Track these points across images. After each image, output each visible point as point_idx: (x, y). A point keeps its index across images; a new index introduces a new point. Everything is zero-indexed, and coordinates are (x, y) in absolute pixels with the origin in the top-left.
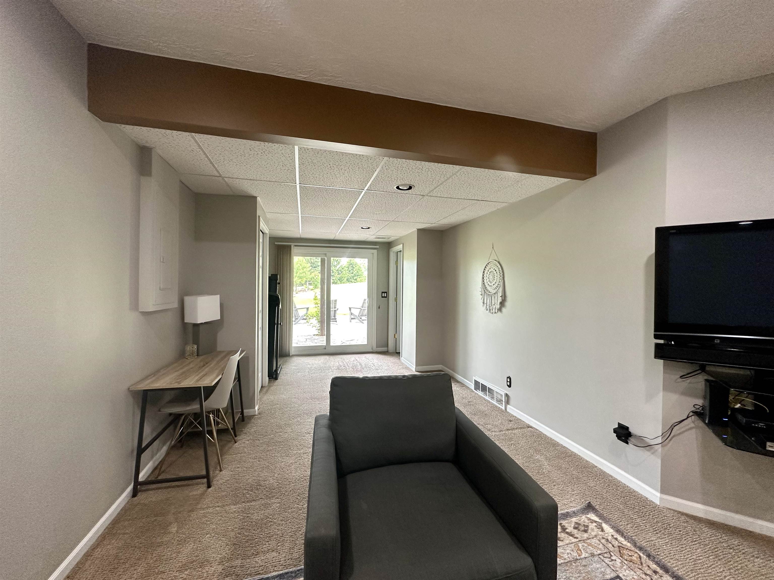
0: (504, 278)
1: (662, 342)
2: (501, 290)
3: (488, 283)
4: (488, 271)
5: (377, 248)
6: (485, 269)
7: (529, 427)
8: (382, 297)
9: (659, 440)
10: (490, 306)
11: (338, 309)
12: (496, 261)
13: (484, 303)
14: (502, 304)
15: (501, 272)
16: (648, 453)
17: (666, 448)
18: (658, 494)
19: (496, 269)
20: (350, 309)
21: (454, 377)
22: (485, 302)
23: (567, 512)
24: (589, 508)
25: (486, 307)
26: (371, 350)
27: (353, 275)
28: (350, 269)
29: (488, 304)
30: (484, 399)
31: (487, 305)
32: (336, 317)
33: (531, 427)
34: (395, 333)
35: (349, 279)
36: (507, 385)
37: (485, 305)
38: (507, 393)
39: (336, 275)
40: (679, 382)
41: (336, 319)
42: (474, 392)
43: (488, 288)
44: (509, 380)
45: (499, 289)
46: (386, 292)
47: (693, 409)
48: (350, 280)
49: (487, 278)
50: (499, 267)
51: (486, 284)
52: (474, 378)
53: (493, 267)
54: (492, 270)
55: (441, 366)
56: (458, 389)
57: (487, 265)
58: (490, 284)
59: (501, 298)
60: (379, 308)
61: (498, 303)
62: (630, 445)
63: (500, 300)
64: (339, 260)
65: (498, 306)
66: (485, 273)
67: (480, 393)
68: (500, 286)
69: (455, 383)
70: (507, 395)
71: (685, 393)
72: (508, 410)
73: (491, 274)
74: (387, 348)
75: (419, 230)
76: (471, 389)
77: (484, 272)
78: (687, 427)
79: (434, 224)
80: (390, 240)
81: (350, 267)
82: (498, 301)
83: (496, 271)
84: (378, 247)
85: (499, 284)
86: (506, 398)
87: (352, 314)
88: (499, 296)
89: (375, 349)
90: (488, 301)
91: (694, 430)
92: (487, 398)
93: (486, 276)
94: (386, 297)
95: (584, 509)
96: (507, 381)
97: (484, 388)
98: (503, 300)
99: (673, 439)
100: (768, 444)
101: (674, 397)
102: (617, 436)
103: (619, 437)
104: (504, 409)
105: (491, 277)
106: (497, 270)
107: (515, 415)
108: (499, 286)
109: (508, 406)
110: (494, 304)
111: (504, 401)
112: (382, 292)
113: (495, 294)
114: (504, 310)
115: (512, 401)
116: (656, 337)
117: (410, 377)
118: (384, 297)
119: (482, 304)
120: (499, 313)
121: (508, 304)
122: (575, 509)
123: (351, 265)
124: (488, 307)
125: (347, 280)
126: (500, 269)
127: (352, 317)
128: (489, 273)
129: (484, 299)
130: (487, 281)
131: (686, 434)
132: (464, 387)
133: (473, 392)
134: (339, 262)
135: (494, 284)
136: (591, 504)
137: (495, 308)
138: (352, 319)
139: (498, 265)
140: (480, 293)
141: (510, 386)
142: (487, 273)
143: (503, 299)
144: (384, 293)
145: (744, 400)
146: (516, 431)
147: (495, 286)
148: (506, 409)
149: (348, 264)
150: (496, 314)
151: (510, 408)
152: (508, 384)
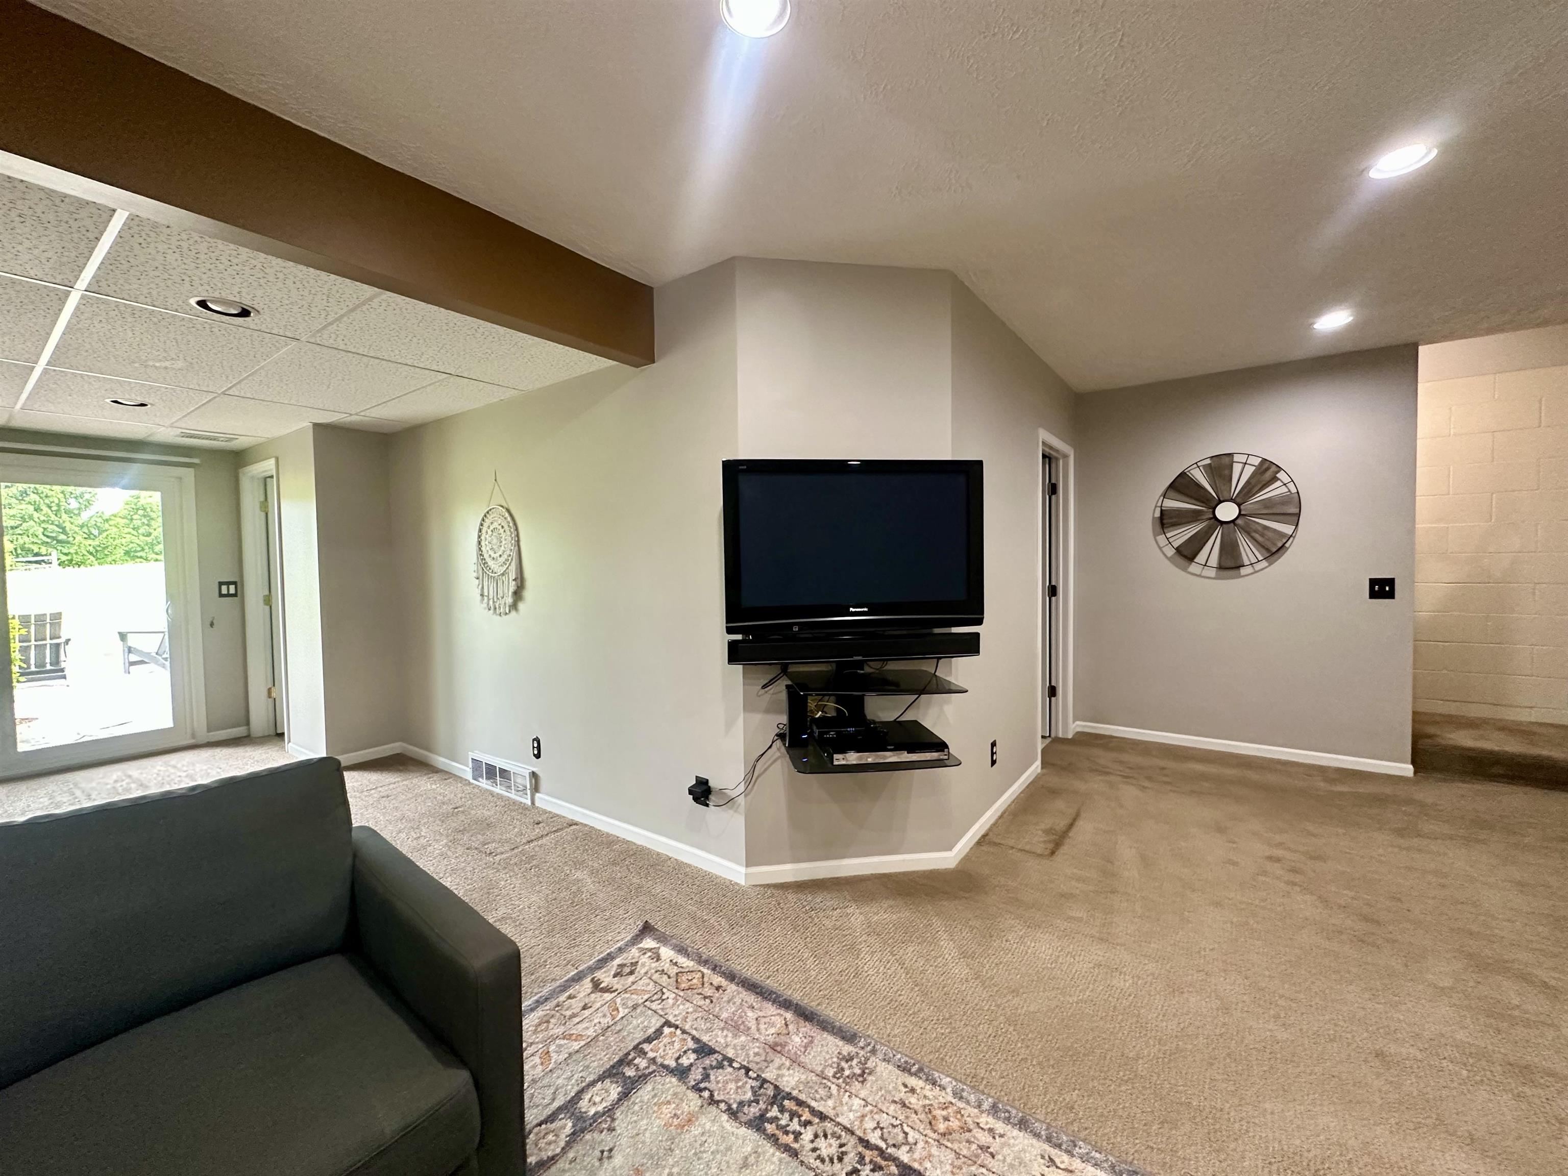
0: (518, 541)
1: (739, 637)
2: (513, 567)
3: (491, 553)
4: (489, 527)
5: (196, 464)
6: (482, 525)
7: (572, 824)
8: (221, 595)
9: (742, 788)
10: (495, 600)
11: (67, 641)
12: (502, 506)
13: (482, 595)
14: (518, 594)
15: (512, 530)
16: (731, 812)
17: (749, 797)
18: (743, 870)
19: (503, 524)
20: (123, 636)
21: (430, 763)
22: (486, 594)
23: (608, 954)
24: (647, 929)
25: (488, 604)
26: (191, 741)
27: (149, 539)
28: (137, 523)
29: (491, 597)
30: (492, 794)
31: (489, 600)
32: (63, 665)
33: (576, 824)
34: (270, 685)
35: (136, 551)
36: (534, 755)
37: (486, 598)
38: (534, 770)
39: (79, 538)
40: (762, 695)
41: (62, 670)
42: (473, 784)
43: (489, 564)
44: (536, 745)
45: (510, 564)
46: (235, 583)
47: (777, 731)
48: (139, 554)
49: (487, 543)
50: (509, 519)
51: (486, 556)
52: (471, 755)
53: (498, 520)
54: (495, 525)
55: (397, 744)
56: (434, 787)
57: (485, 516)
58: (493, 555)
59: (514, 583)
60: (212, 625)
61: (510, 594)
62: (712, 808)
63: (512, 587)
64: (87, 496)
65: (509, 600)
66: (484, 531)
67: (484, 783)
68: (512, 559)
69: (430, 775)
70: (534, 775)
71: (768, 711)
72: (537, 804)
73: (494, 534)
74: (245, 727)
75: (317, 426)
76: (466, 780)
77: (480, 531)
78: (770, 762)
79: (356, 414)
80: (240, 443)
81: (135, 517)
82: (508, 590)
83: (503, 527)
84: (196, 461)
85: (510, 555)
86: (533, 781)
87: (130, 650)
88: (511, 580)
89: (203, 735)
90: (491, 589)
91: (779, 762)
92: (499, 790)
93: (486, 539)
94: (235, 595)
95: (637, 935)
96: (534, 747)
97: (491, 772)
98: (518, 587)
99: (758, 781)
100: (836, 756)
101: (758, 717)
102: (693, 799)
103: (696, 799)
104: (529, 803)
105: (495, 541)
106: (506, 527)
107: (549, 809)
108: (510, 558)
109: (537, 795)
110: (501, 595)
111: (528, 787)
112: (221, 584)
113: (503, 574)
114: (521, 606)
115: (543, 784)
116: (730, 631)
117: (213, 786)
118: (229, 595)
119: (479, 598)
120: (513, 613)
121: (528, 594)
122: (622, 943)
123: (141, 512)
124: (491, 602)
125: (127, 553)
126: (511, 524)
127: (133, 658)
128: (490, 533)
129: (483, 587)
130: (488, 548)
131: (771, 768)
132: (451, 780)
133: (470, 784)
134: (88, 501)
135: (500, 556)
136: (650, 924)
137: (505, 603)
138: (132, 664)
139: (507, 515)
140: (475, 575)
141: (538, 756)
142: (487, 532)
143: (519, 585)
144: (228, 584)
145: (826, 705)
146: (544, 841)
147: (502, 559)
148: (533, 803)
149: (127, 507)
150: (507, 616)
151: (541, 799)
152: (536, 752)
